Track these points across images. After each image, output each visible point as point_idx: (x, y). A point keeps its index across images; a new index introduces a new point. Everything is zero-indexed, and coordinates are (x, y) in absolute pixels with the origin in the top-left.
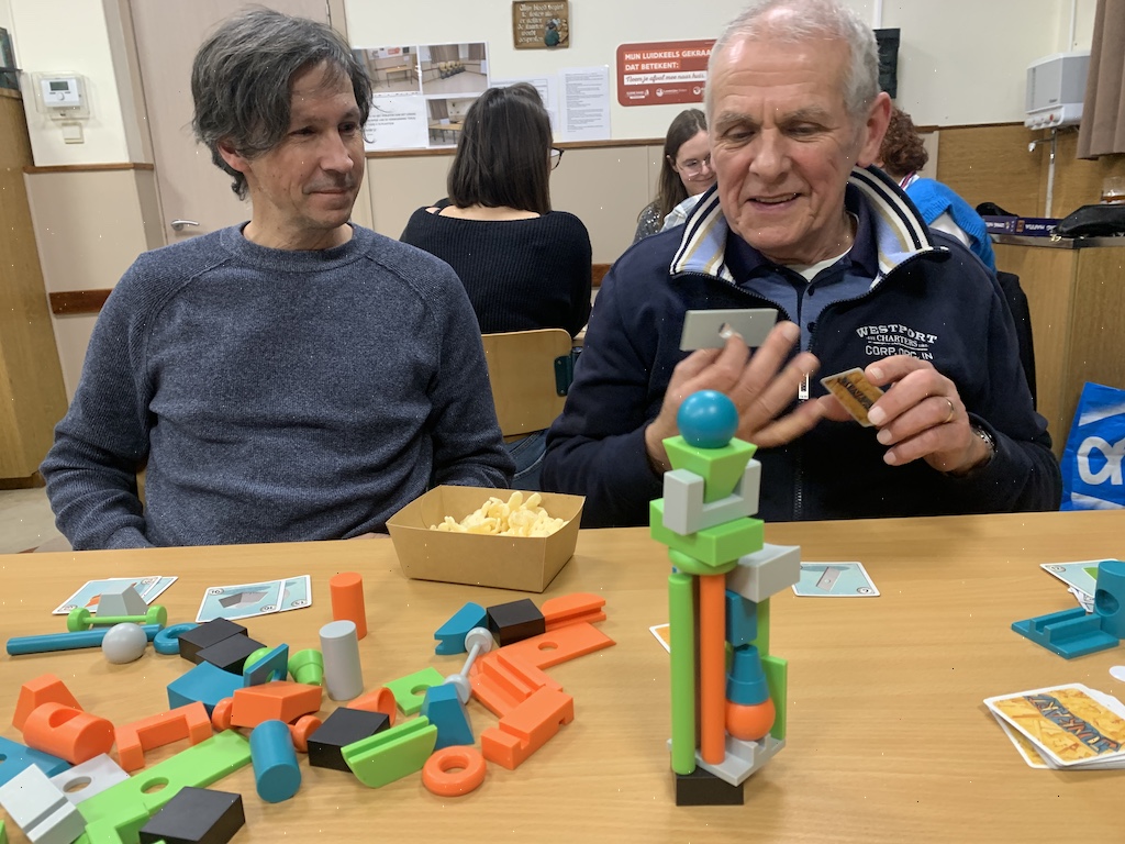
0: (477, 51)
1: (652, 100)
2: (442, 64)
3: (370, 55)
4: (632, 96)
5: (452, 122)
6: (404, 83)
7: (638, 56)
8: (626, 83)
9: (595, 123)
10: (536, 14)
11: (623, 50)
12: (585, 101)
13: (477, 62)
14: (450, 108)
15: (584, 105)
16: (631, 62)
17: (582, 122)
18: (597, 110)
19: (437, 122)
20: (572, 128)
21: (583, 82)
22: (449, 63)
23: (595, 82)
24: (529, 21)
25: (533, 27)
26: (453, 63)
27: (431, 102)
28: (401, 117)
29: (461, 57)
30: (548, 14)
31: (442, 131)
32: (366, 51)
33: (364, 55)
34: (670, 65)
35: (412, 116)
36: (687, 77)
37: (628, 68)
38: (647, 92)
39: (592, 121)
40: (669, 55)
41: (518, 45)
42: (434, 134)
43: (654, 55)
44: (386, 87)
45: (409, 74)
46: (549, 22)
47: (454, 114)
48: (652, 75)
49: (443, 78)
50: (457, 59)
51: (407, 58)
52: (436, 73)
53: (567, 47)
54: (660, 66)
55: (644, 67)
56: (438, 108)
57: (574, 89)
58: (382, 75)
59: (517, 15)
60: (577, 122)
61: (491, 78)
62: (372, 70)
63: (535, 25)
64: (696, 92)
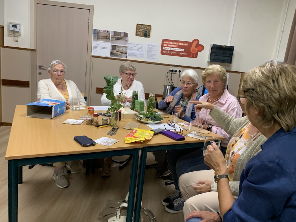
0: (126, 35)
1: (169, 54)
2: (116, 36)
3: (98, 31)
4: (164, 52)
5: (117, 52)
6: (106, 40)
7: (167, 43)
8: (163, 49)
10: (142, 28)
11: (163, 40)
12: (152, 52)
13: (125, 37)
14: (117, 48)
15: (152, 53)
16: (165, 44)
17: (151, 57)
18: (155, 55)
19: (113, 51)
20: (148, 58)
21: (153, 47)
23: (156, 47)
24: (140, 29)
26: (119, 37)
27: (112, 46)
28: (104, 48)
29: (122, 35)
30: (145, 28)
31: (114, 53)
33: (96, 30)
34: (175, 46)
35: (107, 48)
36: (179, 50)
38: (168, 52)
39: (153, 57)
40: (175, 43)
41: (137, 35)
42: (112, 54)
43: (171, 43)
44: (101, 40)
45: (107, 38)
46: (146, 30)
47: (118, 49)
48: (170, 48)
49: (116, 40)
50: (121, 36)
51: (107, 33)
52: (115, 38)
53: (149, 37)
54: (173, 46)
55: (168, 45)
56: (114, 47)
57: (150, 48)
58: (100, 37)
59: (138, 27)
60: (149, 57)
61: (129, 42)
62: (98, 35)
63: (142, 30)
64: (181, 54)
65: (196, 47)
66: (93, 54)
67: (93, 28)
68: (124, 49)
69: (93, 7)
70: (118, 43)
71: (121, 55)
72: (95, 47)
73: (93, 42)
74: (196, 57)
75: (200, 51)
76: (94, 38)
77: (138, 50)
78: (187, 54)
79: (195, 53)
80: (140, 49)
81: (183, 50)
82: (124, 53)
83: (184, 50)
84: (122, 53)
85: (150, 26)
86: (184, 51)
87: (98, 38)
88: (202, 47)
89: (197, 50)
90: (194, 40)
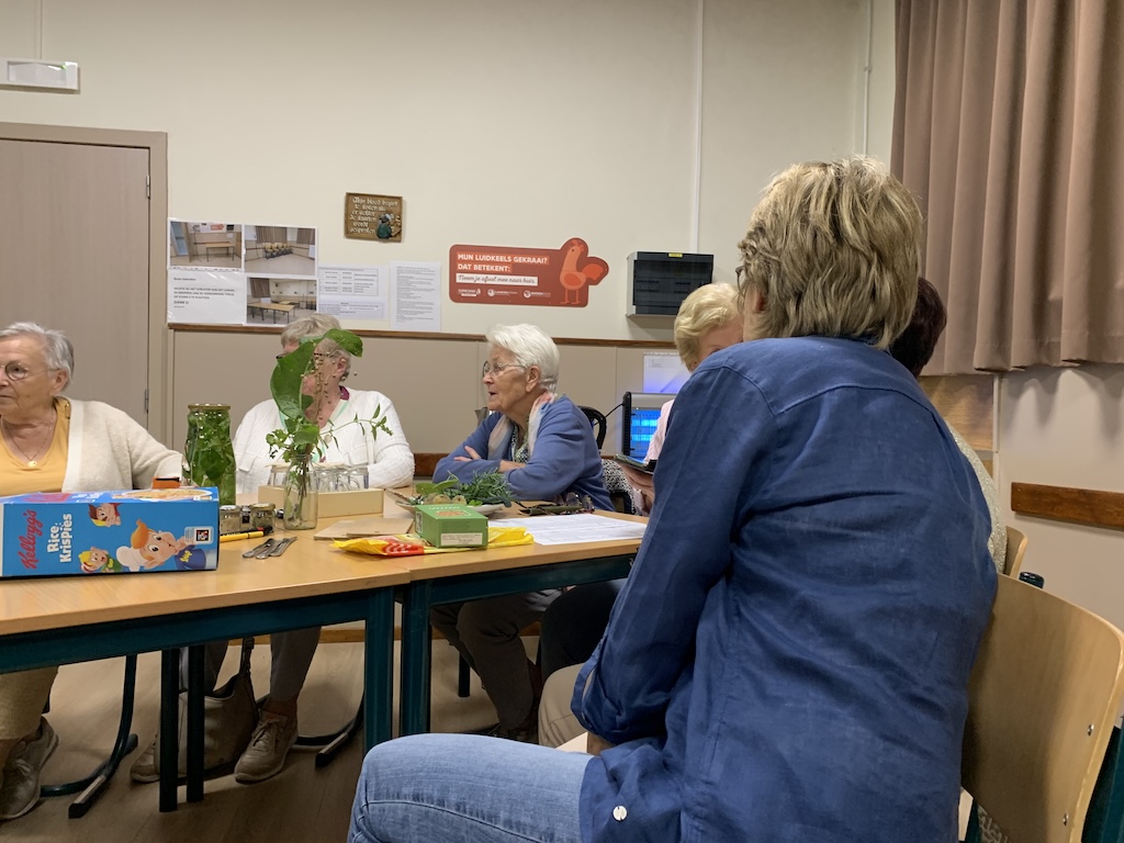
0: (307, 236)
1: (483, 299)
2: (268, 245)
3: (190, 228)
4: (464, 293)
5: (273, 302)
6: (224, 259)
7: (470, 257)
8: (458, 281)
9: (426, 315)
10: (369, 207)
11: (455, 250)
12: (416, 293)
13: (305, 246)
14: (272, 288)
15: (415, 298)
16: (463, 262)
17: (412, 313)
18: (428, 304)
19: (256, 300)
20: (401, 318)
21: (415, 276)
22: (276, 244)
23: (428, 277)
24: (361, 213)
25: (364, 219)
26: (280, 244)
27: (253, 281)
28: (217, 291)
29: (289, 239)
30: (381, 209)
31: (262, 309)
32: (186, 223)
33: (183, 226)
34: (501, 268)
35: (230, 292)
36: (517, 281)
37: (461, 267)
38: (479, 291)
39: (422, 313)
40: (502, 258)
41: (349, 234)
42: (253, 312)
43: (486, 258)
44: (205, 261)
45: (231, 251)
46: (382, 216)
47: (277, 294)
48: (484, 276)
49: (267, 258)
50: (285, 241)
51: (230, 235)
52: (261, 252)
53: (400, 241)
54: (492, 268)
55: (476, 267)
56: (259, 287)
57: (405, 281)
58: (201, 249)
59: (350, 206)
60: (407, 313)
61: (319, 263)
62: (191, 244)
63: (367, 217)
64: (527, 295)
65: (579, 269)
66: (172, 318)
67: (170, 219)
68: (302, 291)
69: (163, 137)
70: (273, 271)
71: (291, 314)
72: (181, 291)
73: (173, 272)
74: (583, 302)
75: (596, 282)
76: (176, 256)
77: (359, 289)
78: (548, 295)
79: (580, 290)
80: (367, 286)
81: (533, 281)
82: (304, 305)
83: (535, 279)
84: (297, 305)
85: (399, 199)
86: (536, 284)
87: (193, 256)
88: (601, 268)
89: (582, 277)
90: (569, 244)
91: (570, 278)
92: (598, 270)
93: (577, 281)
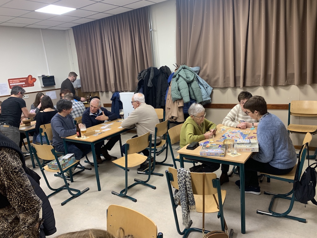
7: (12, 81)
8: (11, 85)
9: (6, 92)
11: (9, 80)
12: (3, 89)
21: (2, 85)
23: (5, 85)
34: (18, 82)
36: (21, 84)
37: (10, 83)
40: (17, 80)
43: (15, 80)
55: (13, 82)
60: (2, 92)
64: (24, 86)
65: (31, 80)
74: (33, 86)
75: (35, 82)
78: (27, 85)
86: (25, 84)
89: (32, 81)
90: (29, 76)
91: (30, 82)
92: (35, 80)
93: (31, 82)
